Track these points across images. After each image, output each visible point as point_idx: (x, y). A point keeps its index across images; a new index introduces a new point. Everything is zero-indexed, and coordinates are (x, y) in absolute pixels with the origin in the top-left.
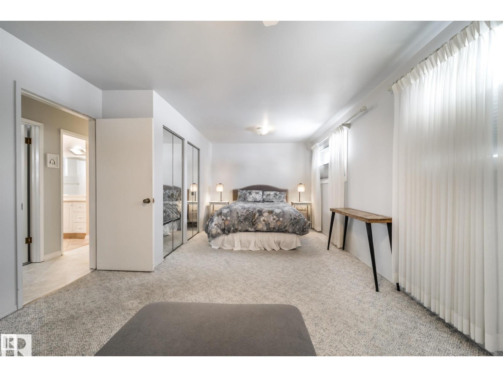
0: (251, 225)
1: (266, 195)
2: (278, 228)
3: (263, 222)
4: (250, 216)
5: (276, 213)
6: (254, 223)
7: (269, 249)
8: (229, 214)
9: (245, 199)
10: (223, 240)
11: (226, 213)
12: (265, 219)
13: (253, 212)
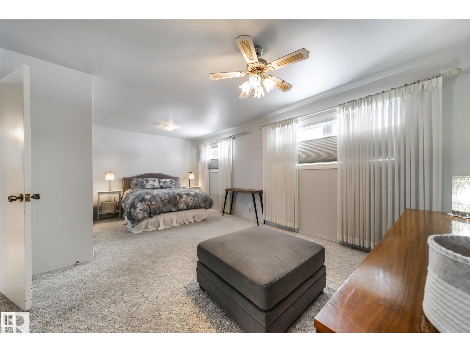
0: (174, 206)
1: (163, 182)
2: (195, 206)
3: (184, 203)
4: (172, 199)
5: (192, 195)
6: (177, 204)
7: (187, 223)
8: (153, 199)
9: (143, 187)
10: (147, 224)
11: (150, 199)
12: (185, 200)
13: (174, 195)
